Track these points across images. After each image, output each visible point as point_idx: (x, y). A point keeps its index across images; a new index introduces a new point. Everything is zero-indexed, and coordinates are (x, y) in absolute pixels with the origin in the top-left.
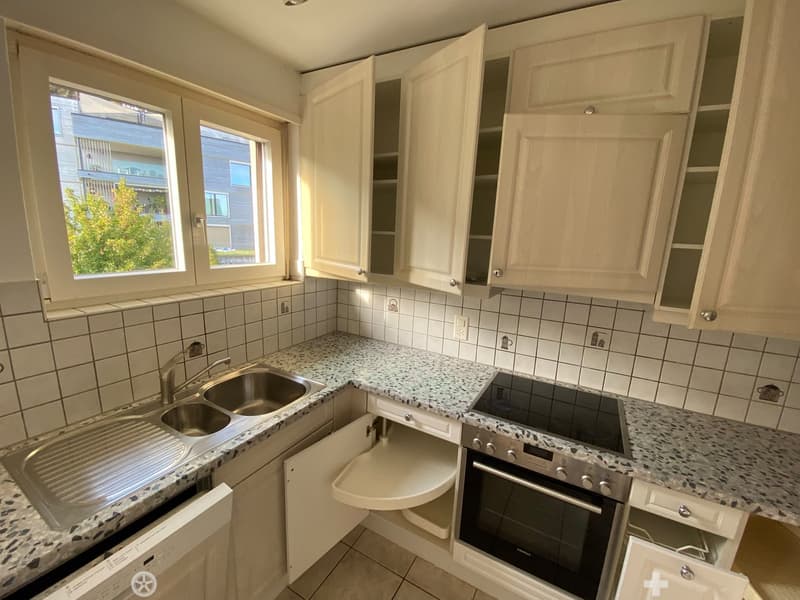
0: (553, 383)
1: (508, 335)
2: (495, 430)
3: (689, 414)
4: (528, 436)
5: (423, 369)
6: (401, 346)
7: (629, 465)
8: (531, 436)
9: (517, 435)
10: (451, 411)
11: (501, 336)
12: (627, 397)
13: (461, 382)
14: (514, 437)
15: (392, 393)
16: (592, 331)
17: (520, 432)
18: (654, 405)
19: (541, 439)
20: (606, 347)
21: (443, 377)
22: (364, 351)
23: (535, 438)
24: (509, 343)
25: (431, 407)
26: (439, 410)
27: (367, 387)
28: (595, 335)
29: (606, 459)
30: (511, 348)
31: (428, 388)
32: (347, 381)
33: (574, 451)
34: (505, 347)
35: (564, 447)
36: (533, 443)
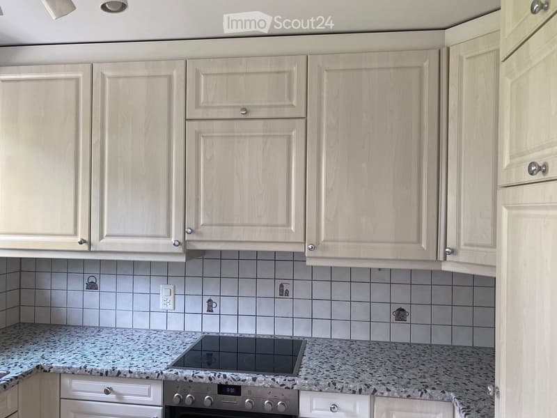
0: (253, 336)
1: (212, 298)
2: (191, 379)
3: (353, 342)
4: (219, 377)
5: (127, 344)
6: (103, 328)
7: (294, 380)
8: (222, 376)
9: (210, 379)
10: (151, 371)
11: (206, 299)
12: (312, 337)
13: (165, 348)
14: (208, 381)
15: (89, 368)
16: (278, 283)
17: (212, 375)
18: (330, 340)
19: (229, 377)
20: (291, 296)
21: (148, 347)
22: (56, 338)
23: (225, 377)
24: (214, 305)
25: (130, 372)
26: (140, 373)
27: (59, 368)
28: (282, 286)
29: (278, 379)
30: (216, 310)
31: (130, 358)
32: (35, 365)
33: (254, 380)
34: (210, 310)
35: (247, 378)
36: (223, 382)
